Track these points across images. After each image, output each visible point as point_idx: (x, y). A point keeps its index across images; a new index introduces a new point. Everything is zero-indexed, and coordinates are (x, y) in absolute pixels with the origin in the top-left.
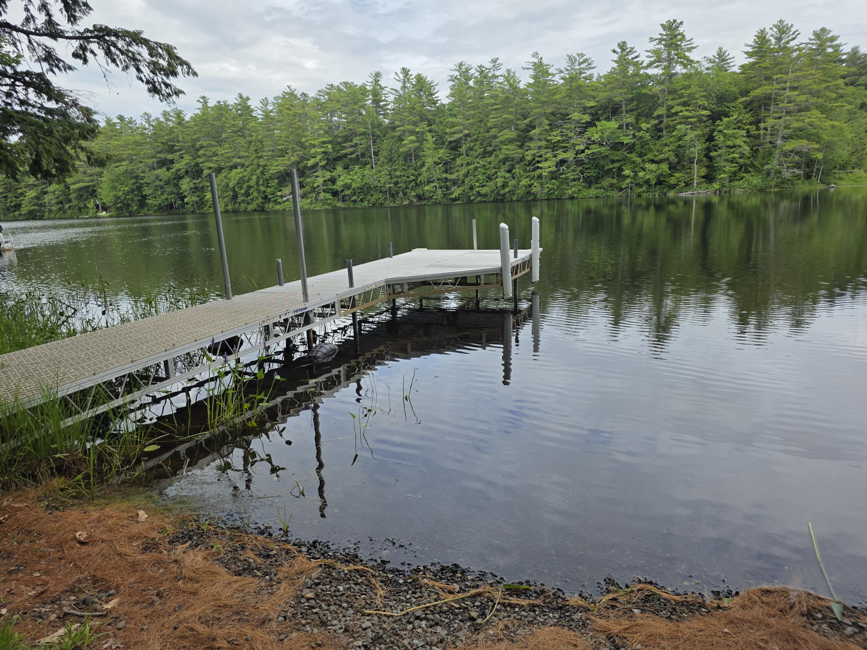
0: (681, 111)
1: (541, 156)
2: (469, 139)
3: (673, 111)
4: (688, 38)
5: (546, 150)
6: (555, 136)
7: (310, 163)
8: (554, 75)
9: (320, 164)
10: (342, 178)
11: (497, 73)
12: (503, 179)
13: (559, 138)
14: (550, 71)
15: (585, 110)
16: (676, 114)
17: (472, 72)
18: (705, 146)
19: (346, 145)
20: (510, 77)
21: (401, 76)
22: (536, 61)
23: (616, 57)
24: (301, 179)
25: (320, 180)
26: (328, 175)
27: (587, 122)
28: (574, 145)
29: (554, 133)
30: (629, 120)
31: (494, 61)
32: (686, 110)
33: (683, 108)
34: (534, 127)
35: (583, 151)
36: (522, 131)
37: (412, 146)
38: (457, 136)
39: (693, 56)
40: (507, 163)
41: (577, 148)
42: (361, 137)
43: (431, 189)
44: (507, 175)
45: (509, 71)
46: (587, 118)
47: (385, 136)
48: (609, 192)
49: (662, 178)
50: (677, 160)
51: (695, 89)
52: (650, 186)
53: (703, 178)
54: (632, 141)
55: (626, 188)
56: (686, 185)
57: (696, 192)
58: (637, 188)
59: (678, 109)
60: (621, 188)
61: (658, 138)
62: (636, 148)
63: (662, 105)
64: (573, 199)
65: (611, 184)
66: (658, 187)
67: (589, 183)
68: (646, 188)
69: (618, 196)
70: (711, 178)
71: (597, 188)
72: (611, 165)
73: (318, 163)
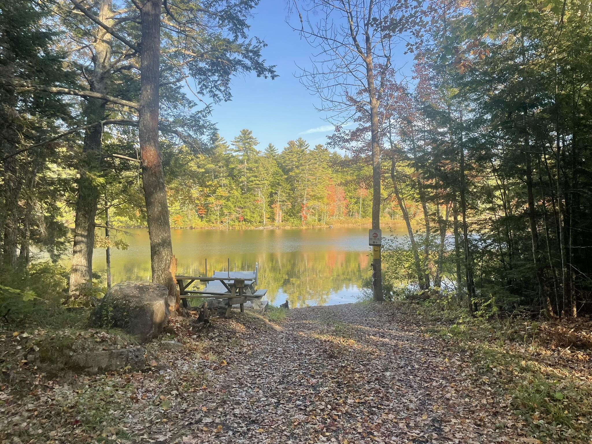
0: (255, 181)
3: (250, 179)
4: (254, 138)
16: (252, 181)
30: (225, 182)
33: (256, 179)
39: (257, 148)
48: (215, 225)
49: (246, 218)
50: (254, 207)
51: (261, 169)
52: (240, 221)
53: (268, 218)
54: (227, 194)
55: (225, 222)
56: (259, 222)
57: (265, 227)
58: (232, 223)
59: (253, 179)
60: (222, 222)
61: (243, 194)
62: (230, 198)
63: (244, 175)
64: (191, 228)
65: (215, 219)
66: (244, 223)
67: (202, 218)
68: (237, 223)
69: (221, 227)
70: (272, 219)
71: (207, 221)
72: (216, 208)
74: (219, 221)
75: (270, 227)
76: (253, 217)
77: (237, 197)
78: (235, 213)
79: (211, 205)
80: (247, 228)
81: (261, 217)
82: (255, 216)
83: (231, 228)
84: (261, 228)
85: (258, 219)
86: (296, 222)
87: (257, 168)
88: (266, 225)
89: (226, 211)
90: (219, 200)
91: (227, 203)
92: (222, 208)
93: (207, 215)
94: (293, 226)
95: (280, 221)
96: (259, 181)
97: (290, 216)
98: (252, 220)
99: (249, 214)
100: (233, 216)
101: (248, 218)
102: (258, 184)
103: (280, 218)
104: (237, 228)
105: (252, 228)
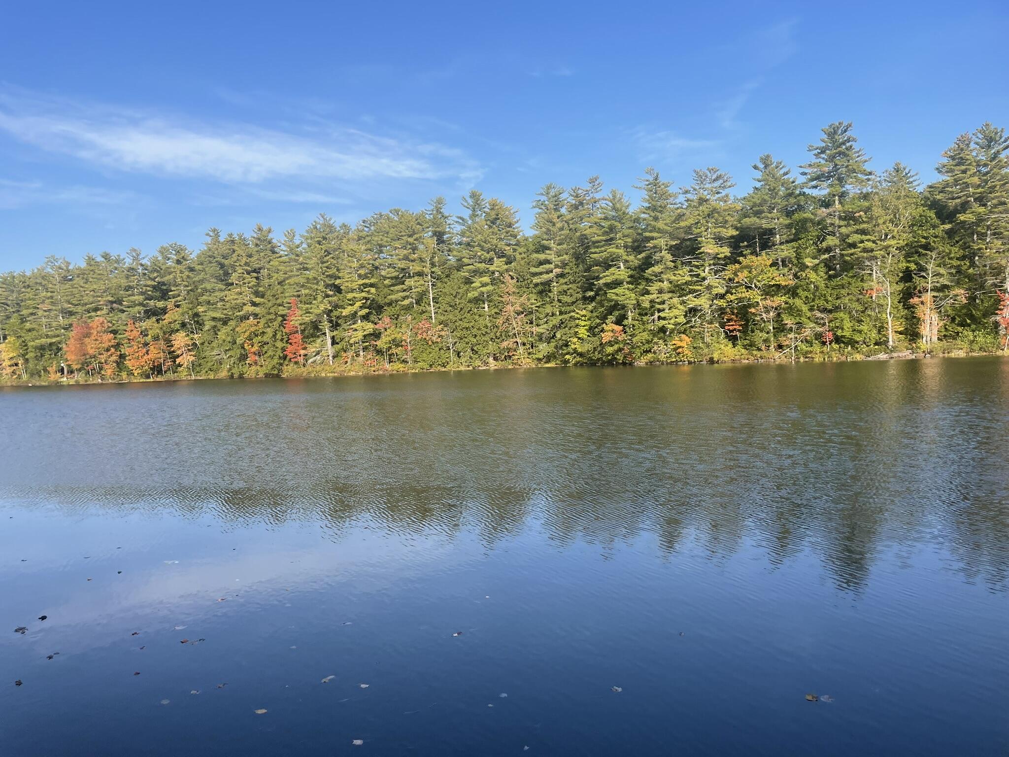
0: (862, 242)
1: (663, 303)
2: (562, 281)
3: (850, 240)
5: (670, 295)
6: (683, 275)
7: (345, 312)
8: (675, 196)
9: (360, 313)
10: (389, 331)
11: (598, 196)
12: (611, 334)
13: (687, 279)
14: (671, 190)
15: (722, 241)
16: (853, 245)
17: (564, 196)
18: (901, 287)
19: (396, 288)
20: (615, 200)
21: (471, 201)
22: (651, 178)
23: (758, 174)
24: (333, 334)
25: (360, 335)
26: (369, 327)
27: (725, 257)
28: (709, 288)
29: (680, 272)
30: (785, 254)
31: (592, 181)
32: (868, 240)
33: (864, 237)
34: (651, 265)
35: (722, 296)
36: (635, 269)
37: (484, 289)
38: (546, 277)
40: (617, 313)
41: (715, 291)
42: (416, 278)
43: (511, 346)
44: (617, 328)
45: (614, 193)
46: (726, 251)
47: (447, 276)
48: (764, 353)
49: (839, 333)
50: (860, 308)
51: (877, 211)
52: (824, 343)
53: (901, 333)
54: (792, 283)
55: (788, 346)
56: (876, 344)
57: (895, 355)
58: (804, 347)
59: (856, 238)
60: (780, 347)
61: (830, 278)
62: (799, 291)
63: (833, 234)
64: (711, 361)
65: (765, 341)
66: (836, 346)
67: (733, 339)
68: (817, 347)
69: (777, 357)
70: (912, 334)
71: (745, 347)
72: (764, 315)
73: (356, 313)
74: (773, 346)
75: (907, 355)
76: (860, 332)
77: (817, 287)
78: (812, 325)
79: (753, 310)
80: (843, 358)
81: (881, 329)
82: (864, 327)
83: (802, 359)
84: (882, 356)
85: (874, 335)
86: (980, 339)
87: (867, 210)
88: (894, 349)
89: (789, 321)
90: (773, 296)
91: (791, 301)
92: (779, 315)
93: (744, 331)
94: (972, 350)
95: (935, 339)
96: (874, 242)
97: (963, 324)
98: (858, 337)
99: (847, 324)
100: (807, 333)
101: (847, 333)
102: (872, 251)
103: (935, 331)
104: (818, 359)
105: (859, 357)
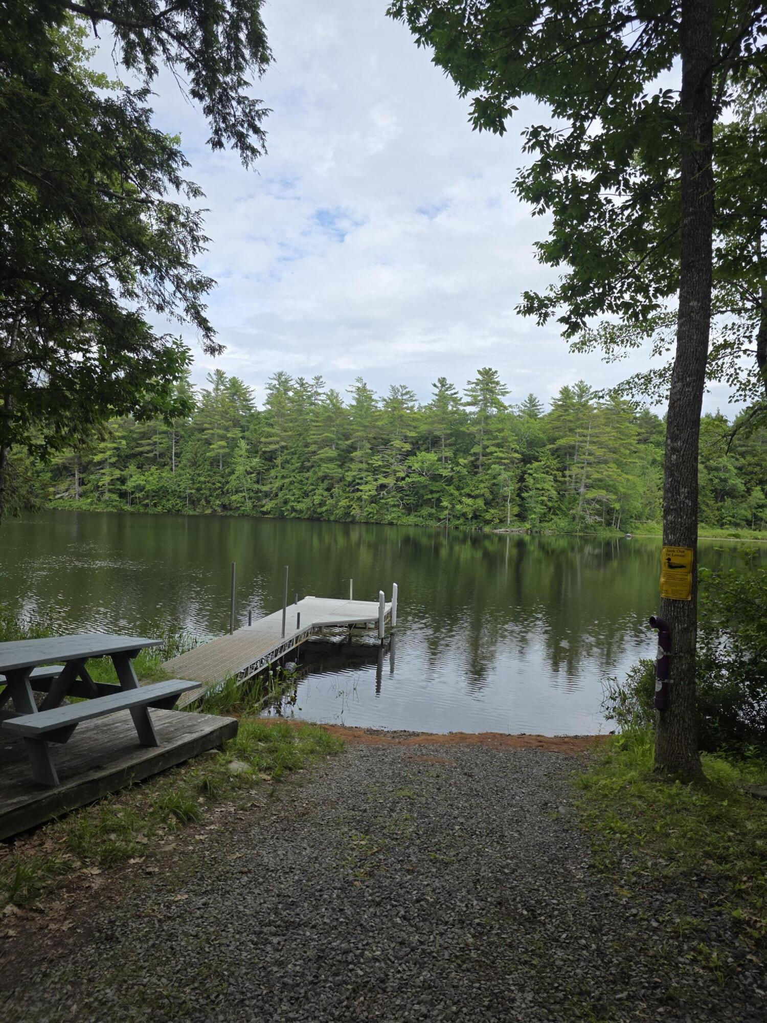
0: (496, 452)
1: (361, 478)
2: (286, 451)
3: (488, 450)
4: (502, 383)
5: (367, 473)
6: (377, 461)
7: (98, 458)
8: (376, 401)
9: (109, 461)
10: (134, 478)
11: (320, 391)
12: (320, 497)
13: (380, 463)
14: (374, 397)
15: (405, 439)
16: (491, 453)
17: (292, 383)
18: (517, 486)
19: (143, 442)
20: (332, 396)
21: (215, 377)
22: (360, 385)
23: (436, 391)
24: (82, 476)
25: (107, 479)
26: (117, 473)
27: (408, 450)
28: (395, 472)
29: (375, 458)
30: (448, 454)
31: (317, 378)
32: (500, 452)
33: (497, 449)
34: (355, 449)
35: (403, 479)
36: (343, 451)
37: (221, 451)
38: (273, 447)
39: (505, 400)
40: (326, 482)
41: (399, 474)
42: (162, 436)
43: (240, 500)
44: (326, 493)
45: (332, 391)
46: (408, 447)
47: (190, 437)
48: (428, 522)
49: (478, 513)
50: (492, 497)
51: (507, 433)
52: (467, 519)
53: (515, 516)
54: (450, 474)
55: (444, 518)
56: (500, 522)
57: (510, 530)
58: (454, 520)
59: (493, 449)
60: (439, 518)
61: (475, 474)
62: (454, 480)
63: (479, 444)
64: (392, 525)
65: (429, 513)
66: (473, 521)
67: (408, 510)
68: (462, 521)
69: (436, 525)
70: (522, 517)
71: (416, 516)
72: (430, 495)
73: (106, 459)
74: (434, 517)
75: (516, 530)
76: (490, 513)
77: (466, 479)
78: (461, 506)
79: (423, 491)
81: (503, 512)
82: (492, 510)
83: (453, 529)
84: (502, 530)
85: (499, 516)
87: (501, 431)
88: (511, 526)
89: (446, 501)
90: (436, 482)
91: (448, 487)
92: (440, 496)
93: (416, 505)
96: (503, 453)
97: (555, 514)
98: (489, 517)
102: (501, 459)
103: (537, 517)
104: (462, 529)
105: (488, 530)
